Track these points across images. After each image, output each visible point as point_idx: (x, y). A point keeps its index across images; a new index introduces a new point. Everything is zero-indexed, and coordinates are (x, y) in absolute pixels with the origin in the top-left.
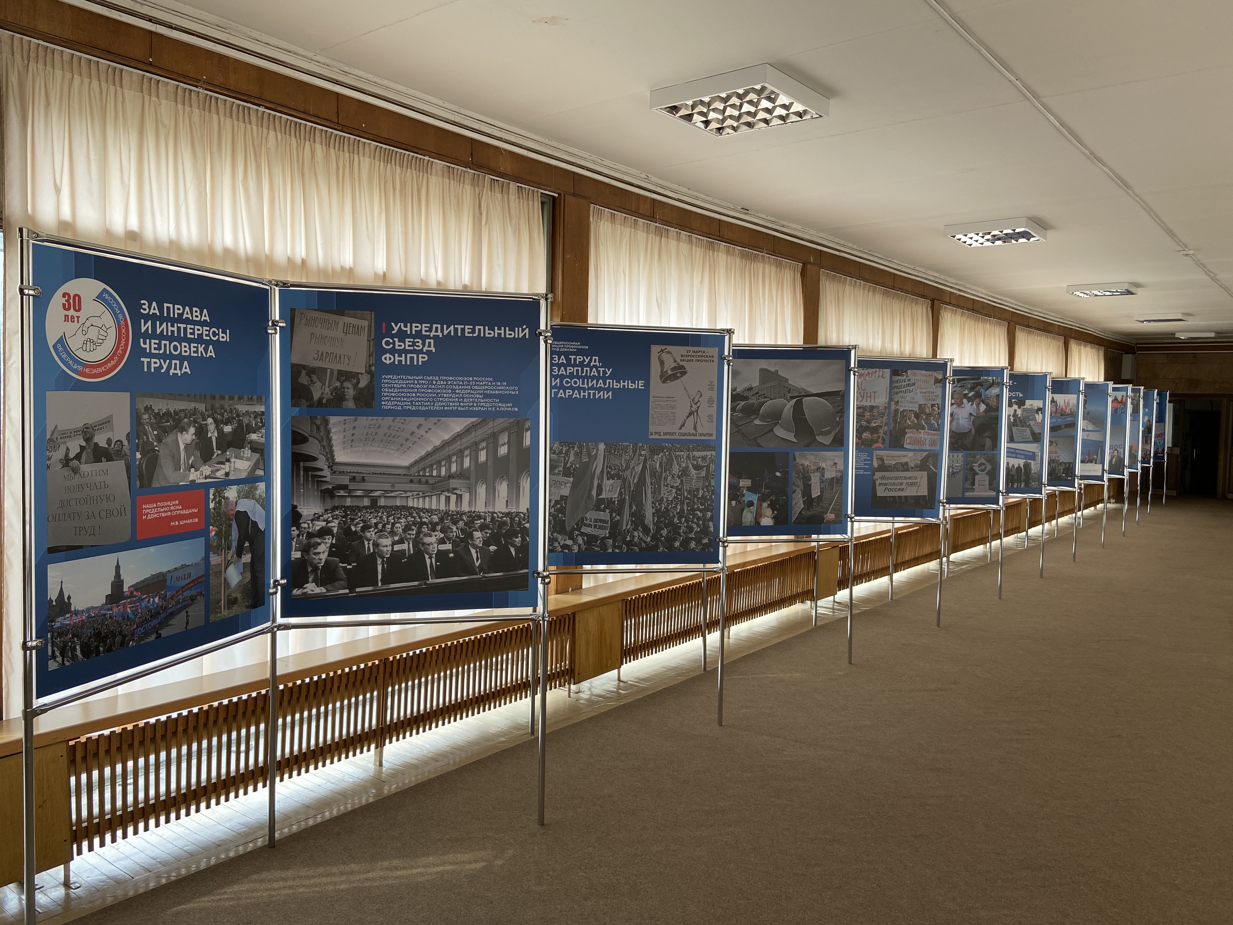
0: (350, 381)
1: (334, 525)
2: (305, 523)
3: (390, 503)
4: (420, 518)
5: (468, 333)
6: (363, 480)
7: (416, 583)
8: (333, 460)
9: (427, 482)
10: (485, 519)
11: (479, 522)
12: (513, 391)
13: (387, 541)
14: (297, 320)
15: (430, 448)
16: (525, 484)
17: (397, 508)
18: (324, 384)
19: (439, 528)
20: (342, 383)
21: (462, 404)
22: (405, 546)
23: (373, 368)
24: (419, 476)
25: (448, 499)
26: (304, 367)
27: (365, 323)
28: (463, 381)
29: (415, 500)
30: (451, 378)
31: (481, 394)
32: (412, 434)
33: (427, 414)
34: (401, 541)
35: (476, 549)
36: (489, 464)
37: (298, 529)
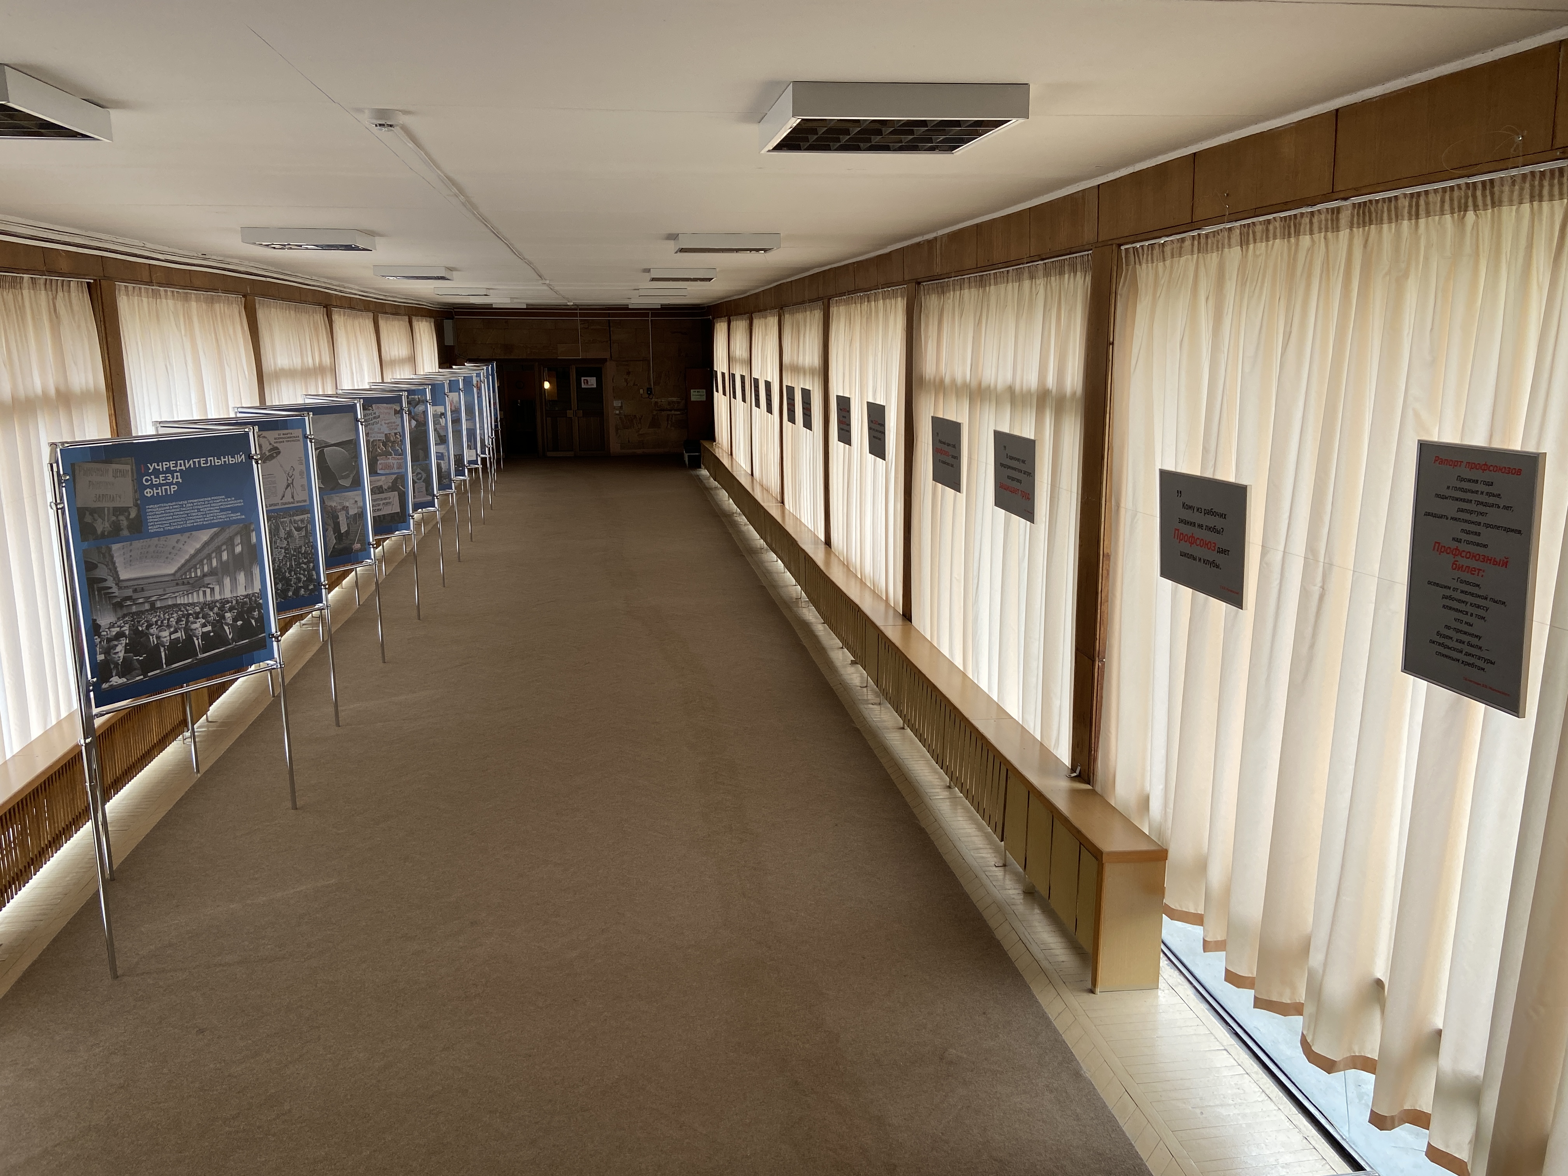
0: (123, 515)
1: (126, 629)
2: (104, 631)
3: (164, 604)
4: (187, 611)
5: (203, 464)
6: (143, 590)
7: (190, 660)
8: (119, 578)
9: (188, 583)
10: (232, 603)
11: (228, 605)
12: (240, 503)
13: (165, 634)
14: (77, 472)
15: (187, 557)
16: (256, 571)
17: (169, 607)
18: (104, 520)
19: (201, 615)
20: (117, 518)
21: (206, 519)
22: (178, 635)
23: (139, 502)
24: (183, 579)
25: (204, 592)
26: (87, 509)
27: (128, 467)
28: (204, 501)
29: (182, 598)
30: (196, 501)
31: (218, 509)
32: (174, 548)
33: (182, 531)
34: (176, 631)
35: (228, 626)
36: (230, 561)
37: (99, 637)
